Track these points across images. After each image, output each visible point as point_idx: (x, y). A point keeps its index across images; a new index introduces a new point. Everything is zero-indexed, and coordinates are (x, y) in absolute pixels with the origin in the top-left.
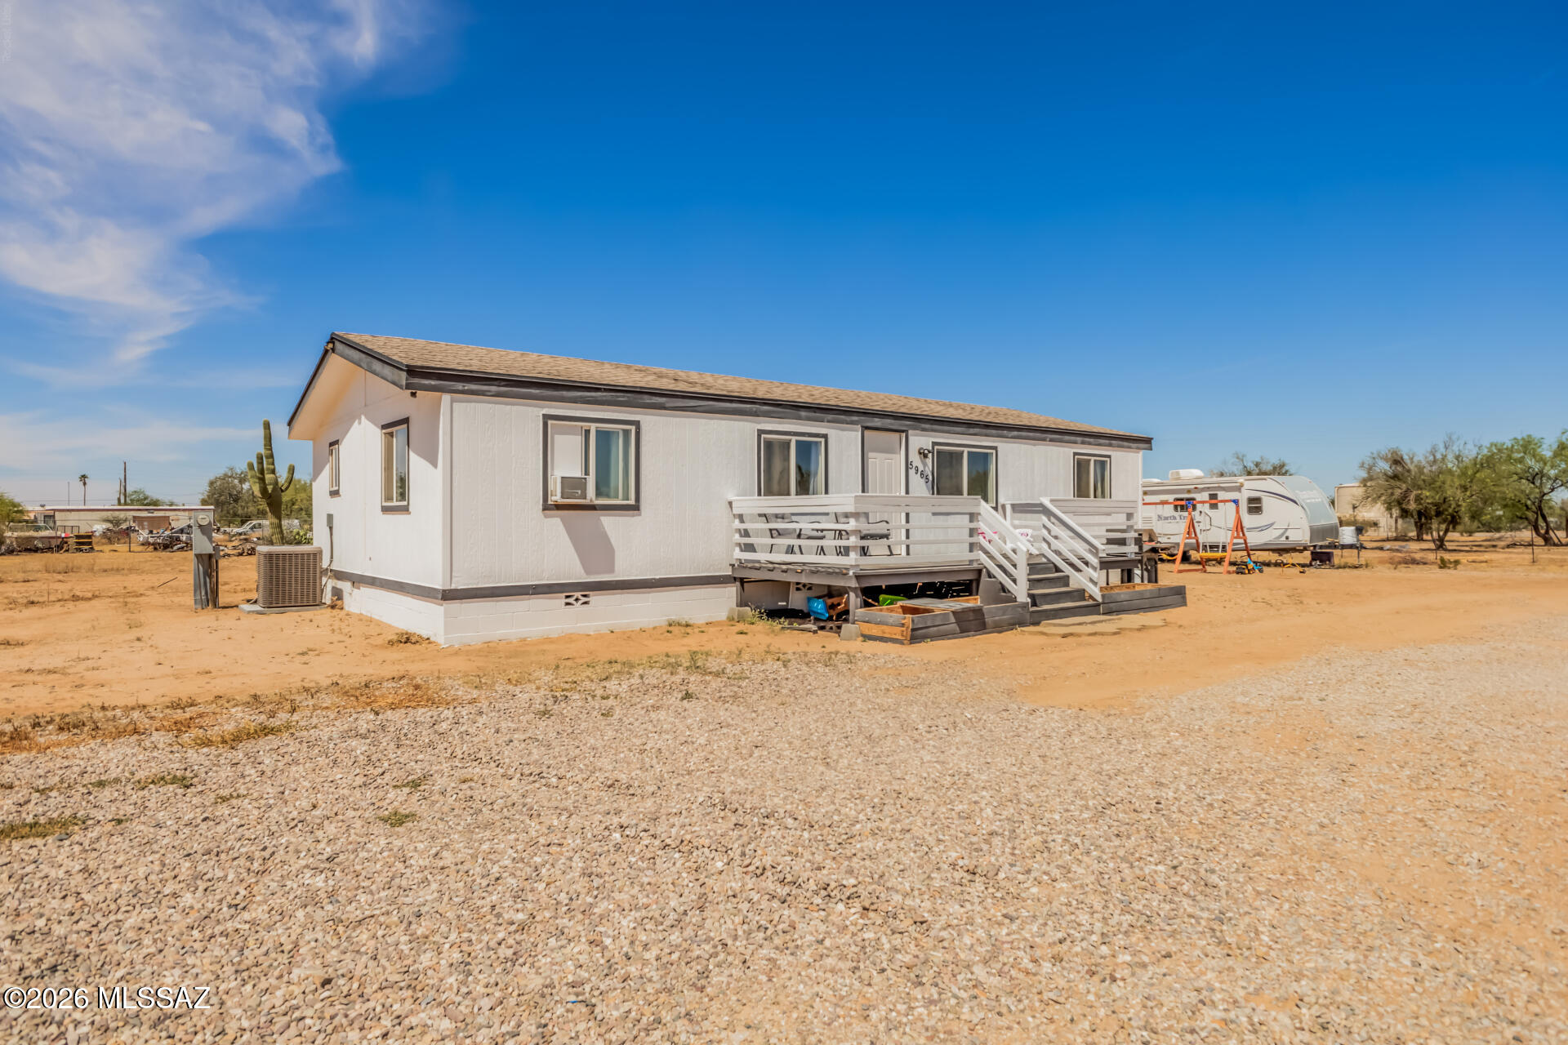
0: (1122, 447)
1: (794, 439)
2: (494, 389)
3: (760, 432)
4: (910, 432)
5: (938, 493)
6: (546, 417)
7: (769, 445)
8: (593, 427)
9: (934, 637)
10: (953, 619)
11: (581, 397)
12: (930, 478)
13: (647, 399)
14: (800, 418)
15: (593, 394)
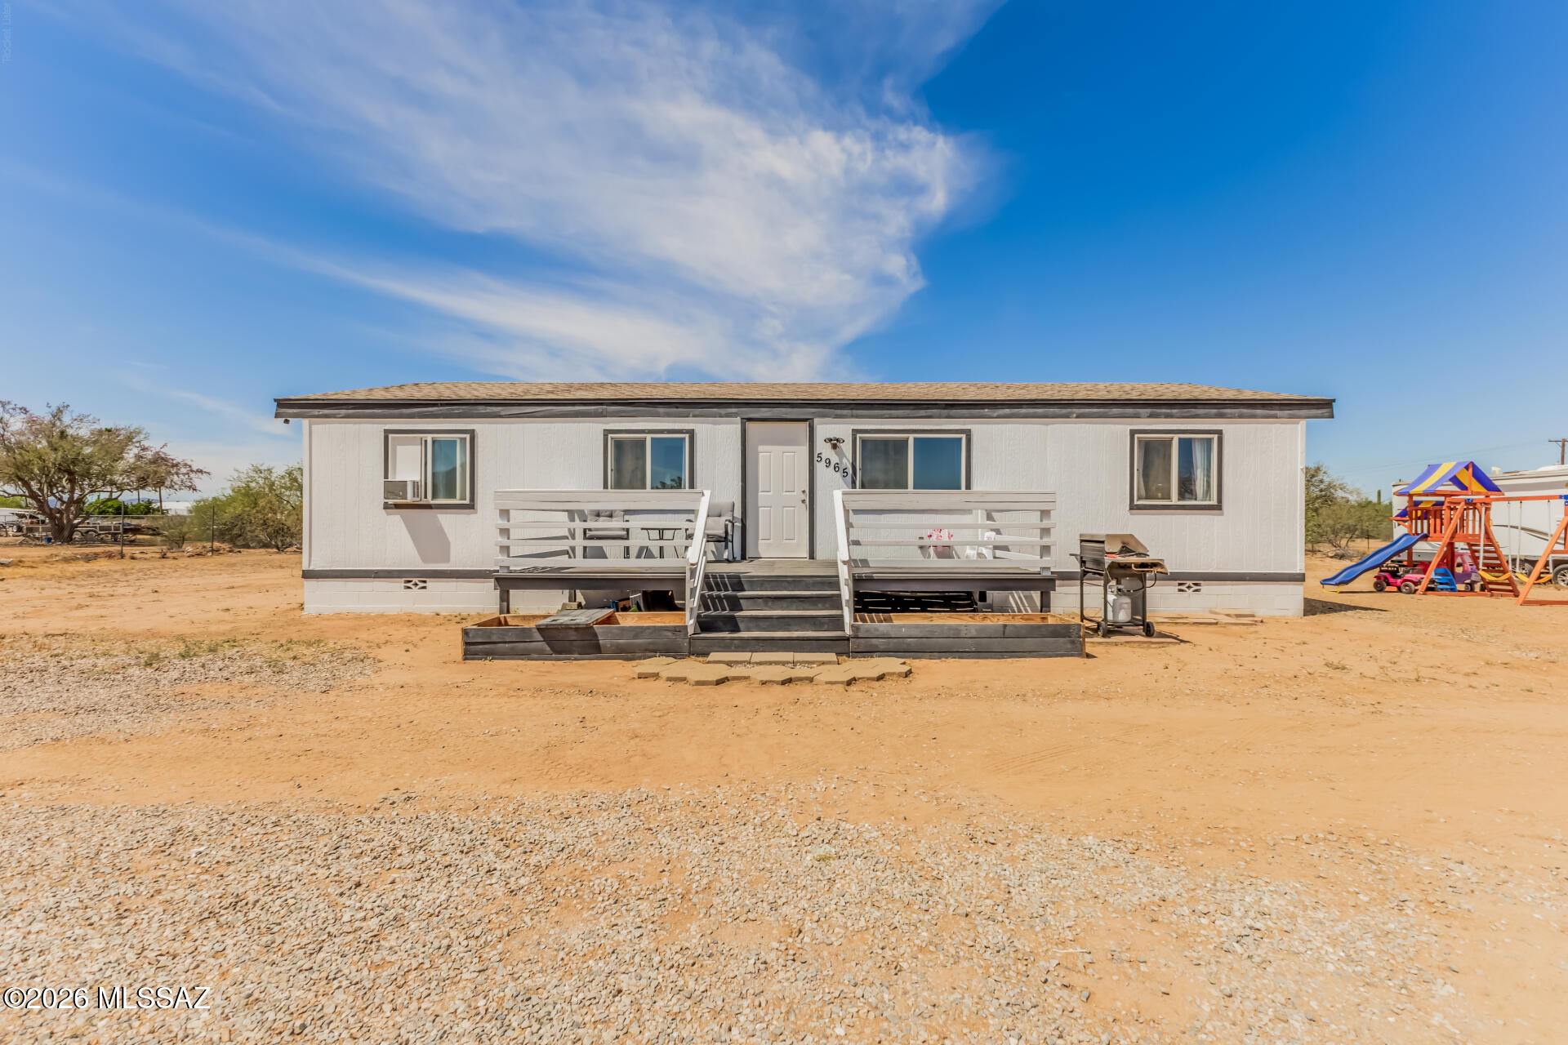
0: (1254, 416)
1: (649, 437)
2: (343, 412)
3: (607, 432)
4: (816, 420)
5: (863, 486)
6: (387, 432)
7: (619, 445)
8: (429, 437)
9: (503, 655)
10: (538, 637)
11: (419, 413)
12: (850, 471)
13: (482, 410)
14: (658, 415)
15: (430, 409)
